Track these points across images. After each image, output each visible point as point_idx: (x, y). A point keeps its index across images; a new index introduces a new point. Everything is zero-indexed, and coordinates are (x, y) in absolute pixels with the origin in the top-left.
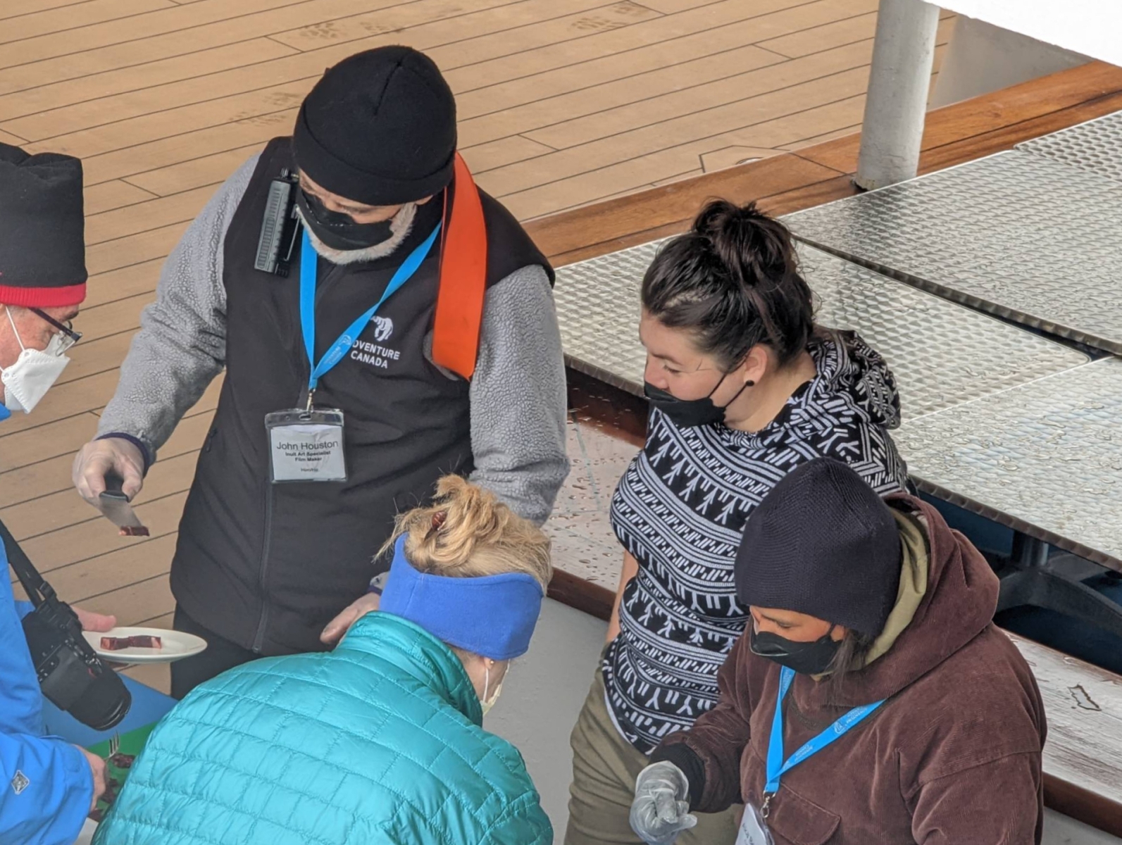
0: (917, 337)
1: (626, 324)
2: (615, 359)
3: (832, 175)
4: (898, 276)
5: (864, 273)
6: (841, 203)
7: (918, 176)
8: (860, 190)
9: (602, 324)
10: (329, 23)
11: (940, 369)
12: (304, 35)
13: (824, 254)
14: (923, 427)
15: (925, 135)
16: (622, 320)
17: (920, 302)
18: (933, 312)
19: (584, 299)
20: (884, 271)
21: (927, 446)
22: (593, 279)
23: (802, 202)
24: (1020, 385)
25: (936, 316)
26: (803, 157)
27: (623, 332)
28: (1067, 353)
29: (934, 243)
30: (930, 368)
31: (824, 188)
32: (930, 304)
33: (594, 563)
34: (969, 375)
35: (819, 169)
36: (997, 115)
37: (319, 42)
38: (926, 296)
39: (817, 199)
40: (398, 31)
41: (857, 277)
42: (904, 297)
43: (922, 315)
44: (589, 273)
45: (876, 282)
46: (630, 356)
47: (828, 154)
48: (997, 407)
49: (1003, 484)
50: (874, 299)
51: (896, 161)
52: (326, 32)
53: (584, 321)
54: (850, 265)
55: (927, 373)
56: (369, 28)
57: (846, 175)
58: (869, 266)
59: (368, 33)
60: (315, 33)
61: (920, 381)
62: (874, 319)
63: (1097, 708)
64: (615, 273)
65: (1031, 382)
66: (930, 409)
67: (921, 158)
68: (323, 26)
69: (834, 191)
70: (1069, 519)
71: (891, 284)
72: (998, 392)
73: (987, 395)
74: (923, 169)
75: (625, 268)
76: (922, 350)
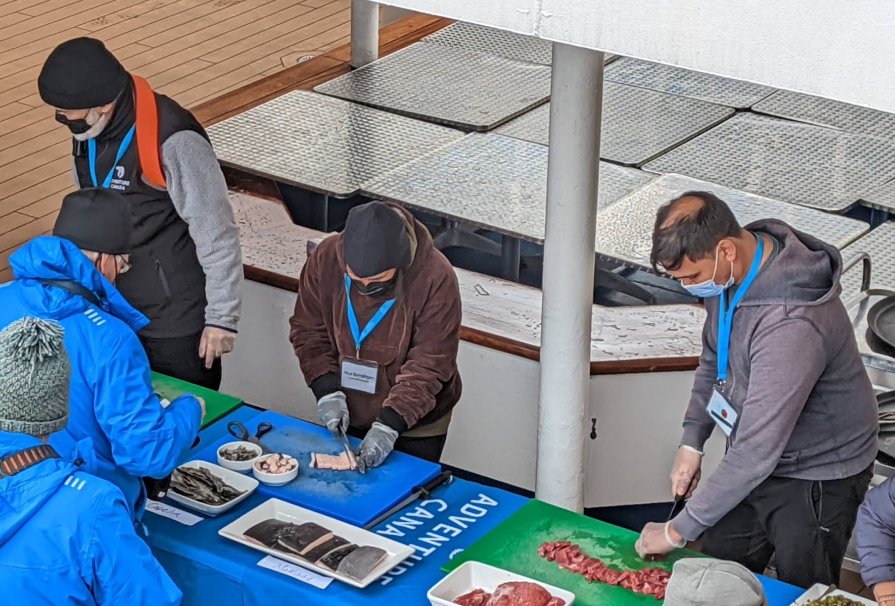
0: (387, 134)
1: (255, 145)
2: (251, 161)
3: (340, 63)
4: (375, 107)
5: (360, 107)
6: (346, 76)
7: (379, 58)
8: (353, 68)
9: (244, 146)
10: (103, 17)
11: (399, 147)
12: (93, 24)
13: (340, 101)
14: (395, 175)
15: (380, 39)
16: (253, 143)
17: (387, 117)
18: (393, 121)
19: (234, 135)
20: (369, 105)
21: (398, 184)
22: (237, 125)
23: (328, 77)
24: (436, 150)
25: (394, 123)
26: (326, 56)
27: (253, 149)
28: (456, 132)
29: (389, 89)
30: (395, 147)
31: (337, 70)
32: (391, 118)
33: (253, 257)
34: (413, 148)
35: (334, 61)
36: (411, 26)
37: (100, 27)
38: (389, 115)
39: (335, 75)
40: (136, 17)
41: (357, 109)
42: (380, 116)
43: (389, 123)
44: (235, 123)
45: (366, 110)
46: (258, 159)
47: (337, 53)
48: (427, 162)
49: (433, 197)
50: (366, 119)
51: (368, 53)
52: (102, 22)
53: (235, 145)
54: (353, 104)
55: (393, 150)
56: (122, 17)
57: (346, 62)
58: (362, 103)
59: (122, 20)
60: (98, 23)
61: (390, 154)
62: (367, 128)
63: (488, 294)
64: (247, 122)
65: (441, 148)
66: (397, 166)
67: (379, 50)
68: (101, 19)
69: (342, 70)
70: (465, 209)
71: (373, 111)
72: (427, 155)
73: (422, 157)
74: (380, 56)
75: (251, 119)
76: (390, 140)
